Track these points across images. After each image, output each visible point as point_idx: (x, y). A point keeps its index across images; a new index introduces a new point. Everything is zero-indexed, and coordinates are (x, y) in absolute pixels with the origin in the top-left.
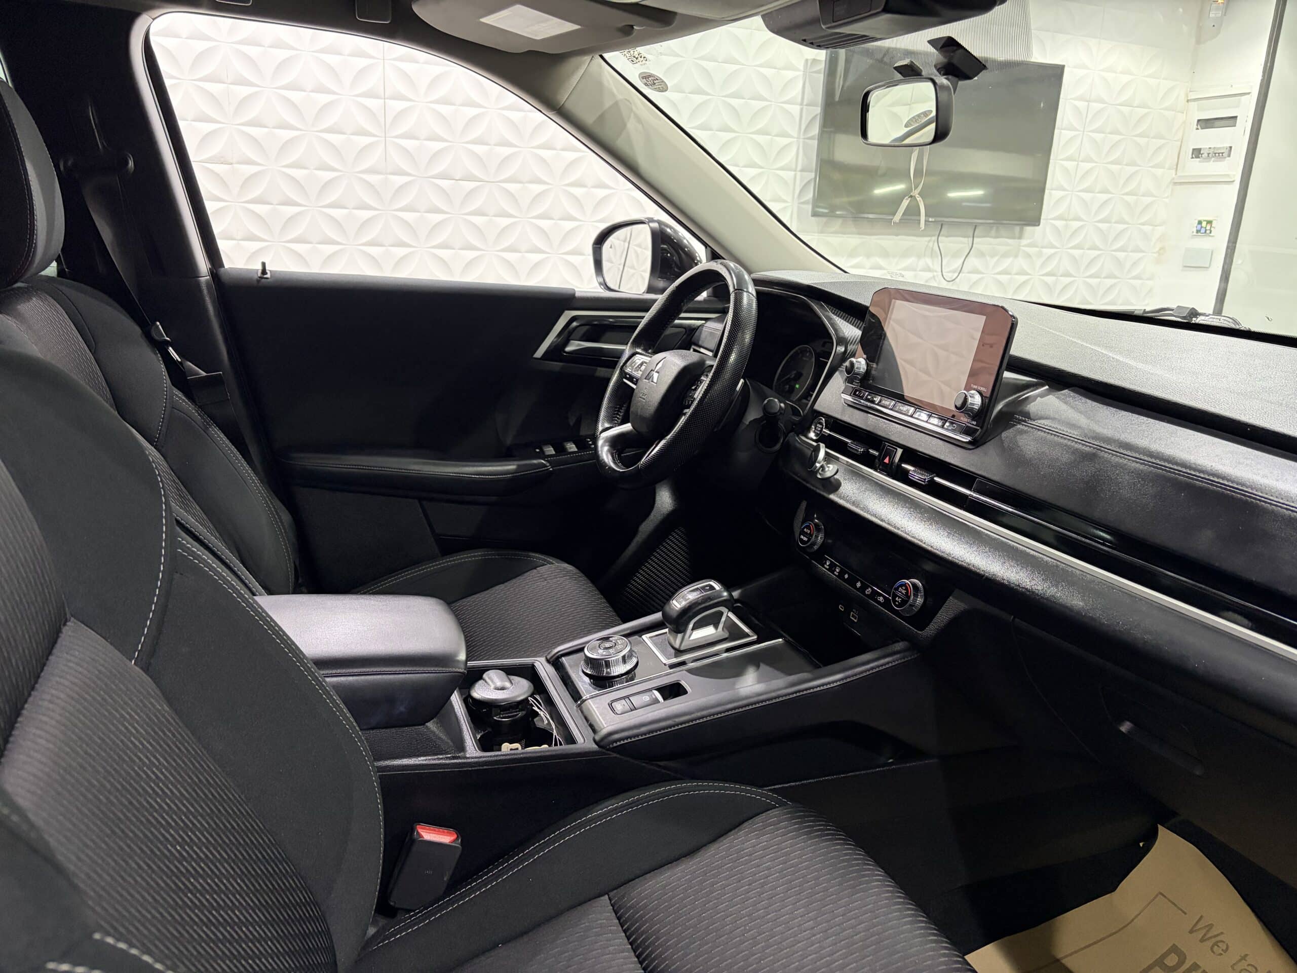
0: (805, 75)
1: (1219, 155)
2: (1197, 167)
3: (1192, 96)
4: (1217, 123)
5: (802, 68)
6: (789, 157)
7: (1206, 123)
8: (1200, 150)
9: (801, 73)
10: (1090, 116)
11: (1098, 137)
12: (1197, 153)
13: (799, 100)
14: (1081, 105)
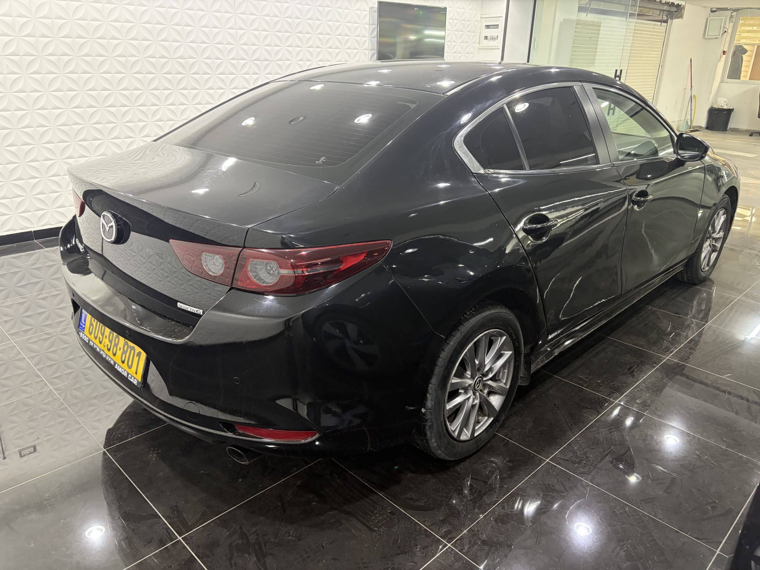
0: (369, 13)
1: (493, 39)
2: (486, 43)
3: (483, 16)
4: (491, 27)
5: (368, 10)
6: (366, 45)
7: (488, 27)
8: (487, 37)
9: (368, 12)
10: (454, 24)
11: (456, 32)
12: (486, 38)
13: (368, 22)
14: (451, 21)
